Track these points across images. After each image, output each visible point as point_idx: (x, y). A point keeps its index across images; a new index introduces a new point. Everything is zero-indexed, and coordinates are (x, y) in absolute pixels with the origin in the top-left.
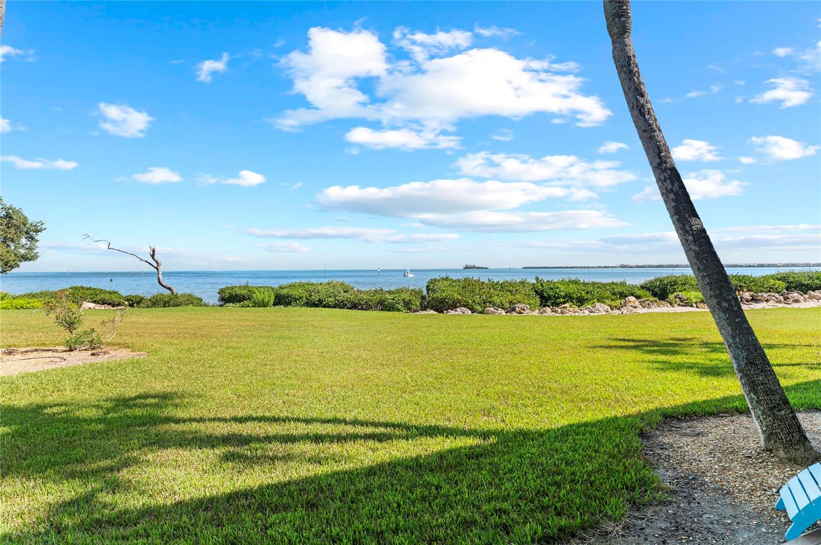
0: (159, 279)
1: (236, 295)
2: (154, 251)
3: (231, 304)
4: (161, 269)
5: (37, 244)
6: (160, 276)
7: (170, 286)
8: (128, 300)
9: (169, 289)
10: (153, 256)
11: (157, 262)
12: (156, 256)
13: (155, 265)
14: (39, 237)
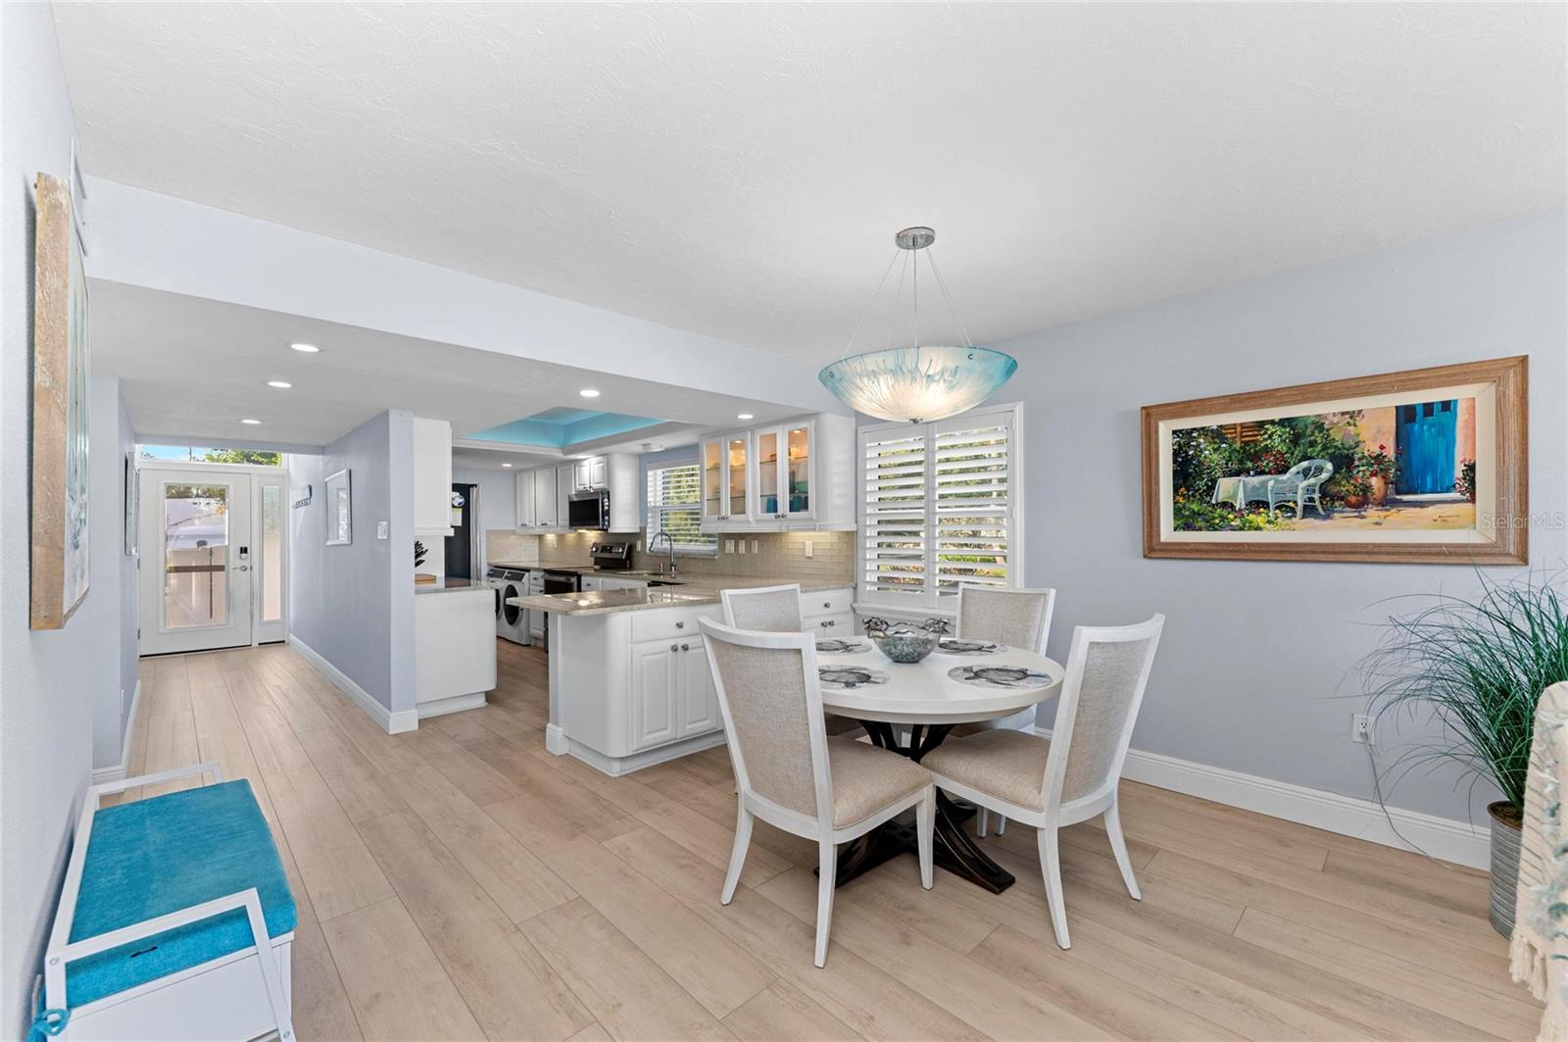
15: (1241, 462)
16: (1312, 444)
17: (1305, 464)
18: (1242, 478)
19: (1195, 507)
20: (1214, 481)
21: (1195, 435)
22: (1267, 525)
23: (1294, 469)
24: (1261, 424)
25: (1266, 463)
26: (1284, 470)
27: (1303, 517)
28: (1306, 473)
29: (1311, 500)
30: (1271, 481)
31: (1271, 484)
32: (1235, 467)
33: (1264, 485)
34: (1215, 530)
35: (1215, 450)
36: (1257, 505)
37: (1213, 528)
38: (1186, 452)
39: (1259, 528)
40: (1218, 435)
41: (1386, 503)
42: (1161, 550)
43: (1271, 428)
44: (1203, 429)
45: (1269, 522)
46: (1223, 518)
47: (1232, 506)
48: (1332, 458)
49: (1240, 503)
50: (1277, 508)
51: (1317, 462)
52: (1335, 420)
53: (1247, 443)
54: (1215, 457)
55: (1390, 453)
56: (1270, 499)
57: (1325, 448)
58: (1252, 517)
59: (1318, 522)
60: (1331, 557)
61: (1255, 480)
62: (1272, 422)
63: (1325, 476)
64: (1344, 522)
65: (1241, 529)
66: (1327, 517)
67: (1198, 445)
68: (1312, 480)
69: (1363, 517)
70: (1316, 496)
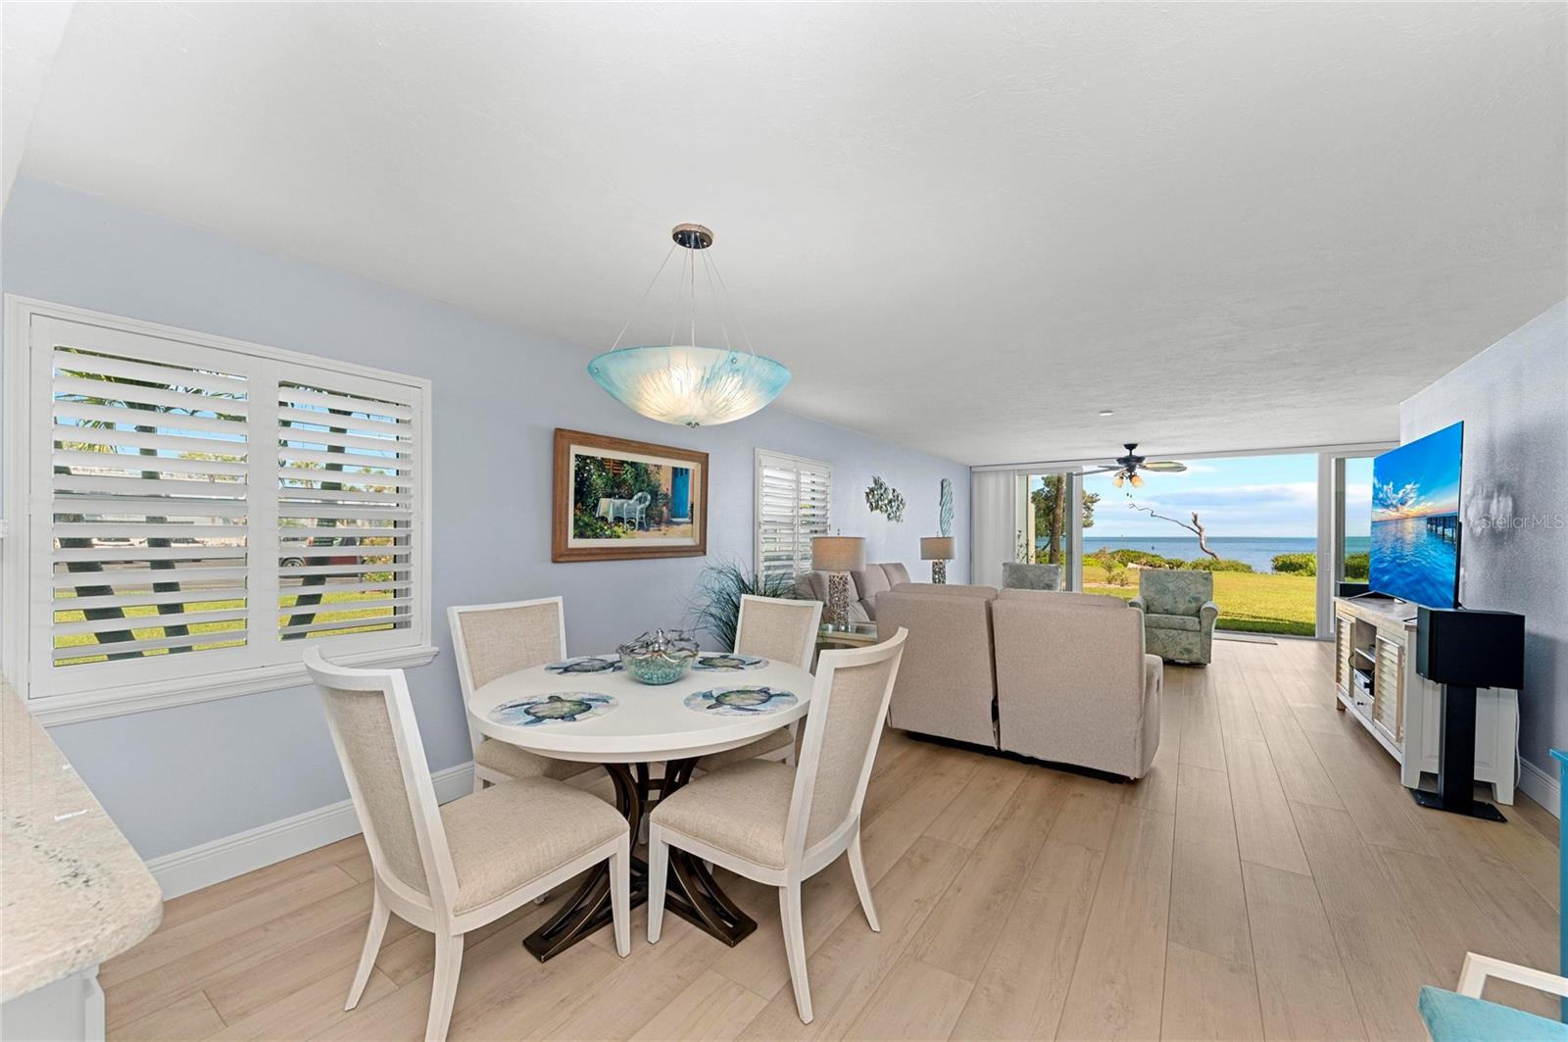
0: (1201, 545)
1: (1291, 564)
2: (1196, 517)
3: (1283, 573)
4: (1205, 534)
5: (1093, 513)
6: (1203, 542)
7: (1213, 552)
8: (1168, 563)
9: (1212, 554)
10: (1195, 522)
11: (1199, 528)
12: (1198, 522)
13: (1198, 531)
14: (1094, 506)
15: (612, 488)
16: (643, 482)
17: (640, 494)
18: (612, 500)
19: (586, 519)
20: (598, 500)
21: (588, 461)
22: (624, 535)
23: (635, 497)
24: (622, 463)
25: (624, 491)
26: (631, 498)
27: (639, 529)
28: (640, 500)
29: (642, 518)
30: (625, 504)
31: (625, 505)
32: (609, 491)
33: (623, 504)
34: (597, 537)
35: (599, 476)
36: (619, 520)
37: (596, 536)
38: (583, 474)
39: (619, 537)
40: (601, 464)
41: (669, 523)
42: (568, 555)
43: (627, 467)
44: (593, 458)
45: (624, 532)
46: (602, 529)
47: (607, 520)
48: (651, 493)
49: (610, 519)
50: (628, 523)
51: (645, 494)
52: (653, 468)
53: (615, 474)
54: (599, 481)
55: (670, 493)
56: (625, 517)
57: (648, 486)
58: (616, 528)
59: (644, 533)
60: (650, 555)
61: (618, 502)
62: (627, 462)
63: (647, 503)
64: (654, 533)
65: (611, 537)
66: (648, 530)
67: (590, 470)
68: (642, 506)
69: (660, 530)
70: (644, 516)
